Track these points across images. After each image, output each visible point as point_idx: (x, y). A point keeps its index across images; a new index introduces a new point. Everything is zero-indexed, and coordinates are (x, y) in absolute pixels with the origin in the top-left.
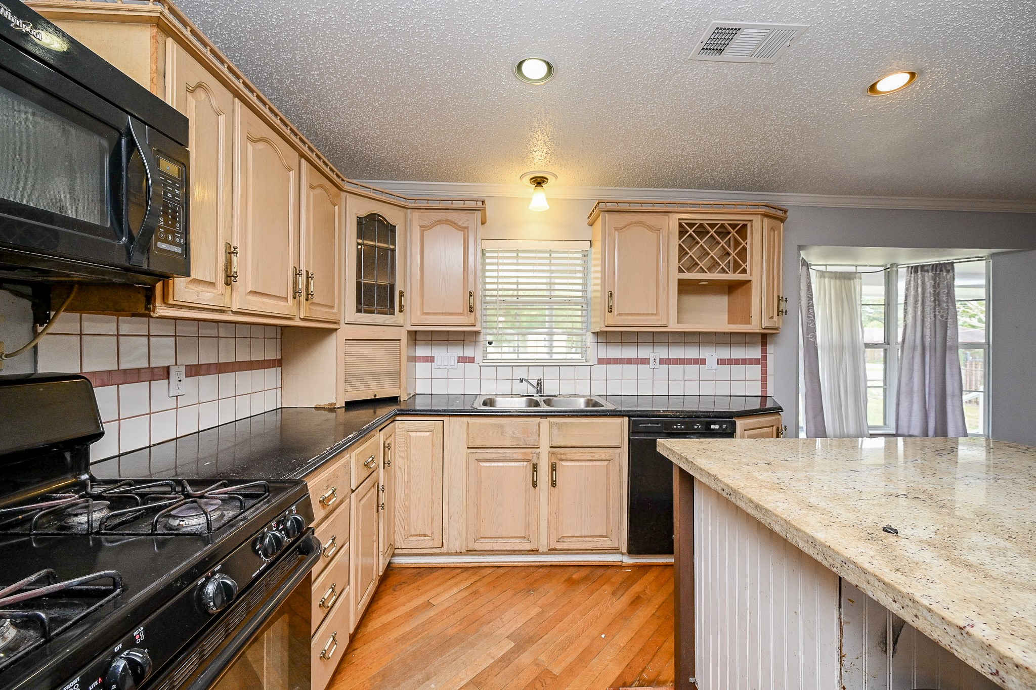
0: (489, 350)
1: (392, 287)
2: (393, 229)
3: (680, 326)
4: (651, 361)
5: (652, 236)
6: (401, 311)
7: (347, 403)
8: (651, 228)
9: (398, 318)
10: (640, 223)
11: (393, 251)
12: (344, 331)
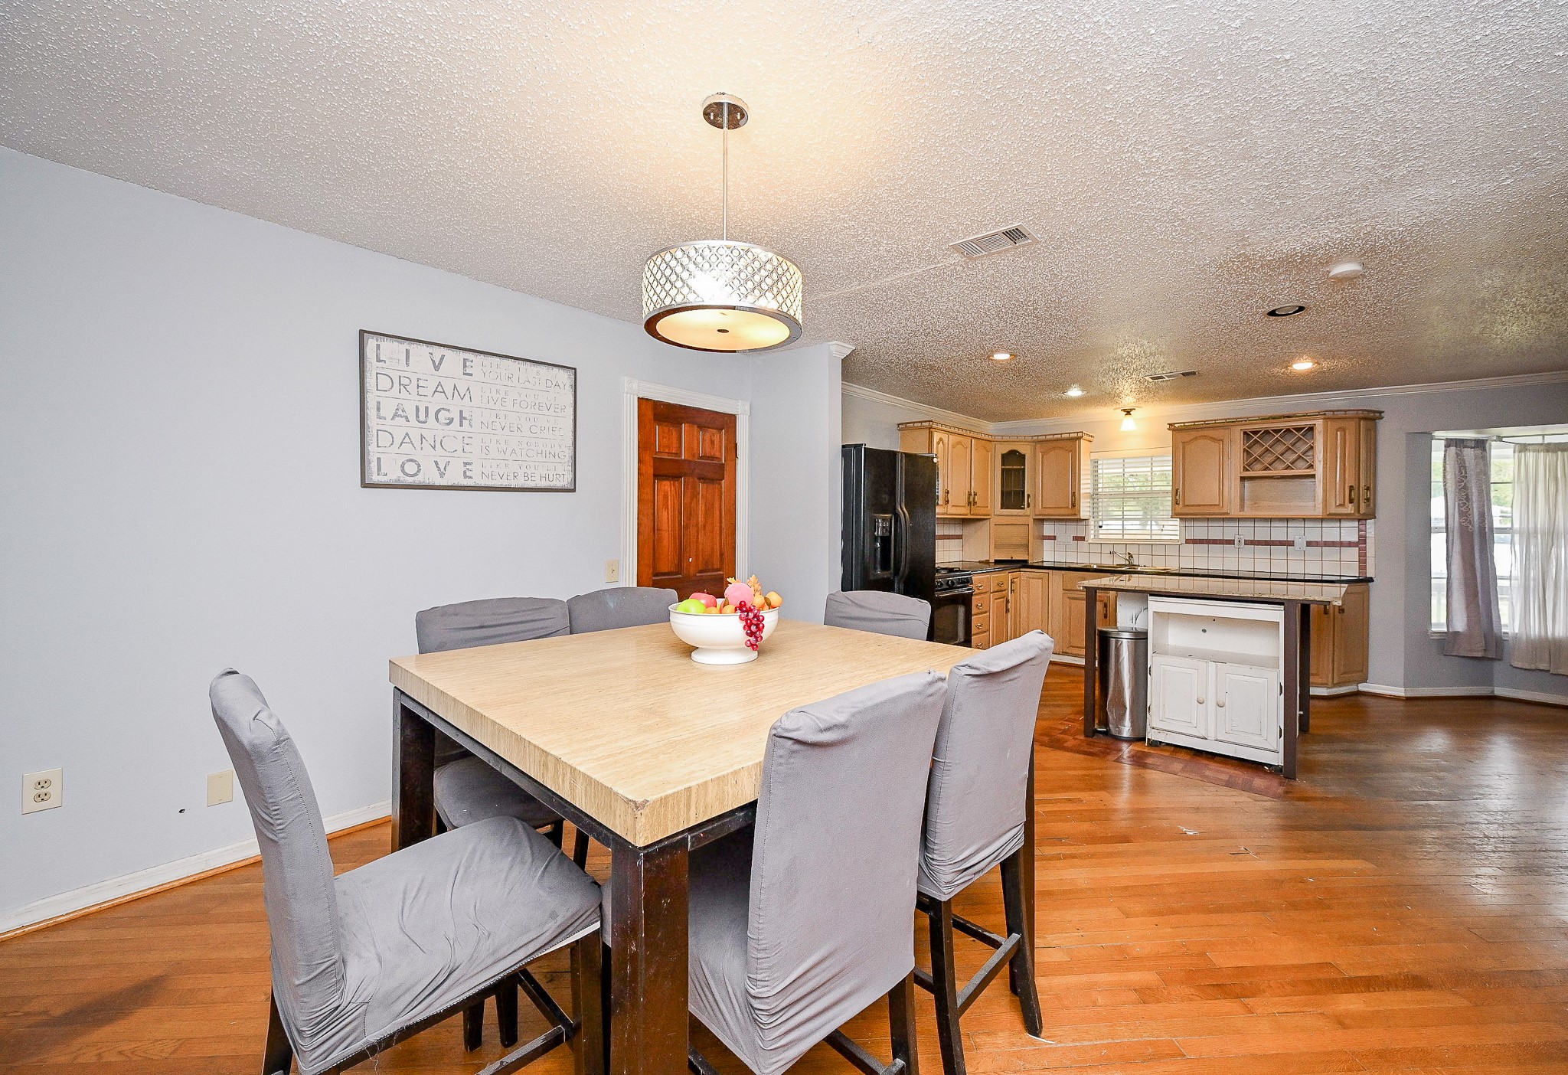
0: (1101, 532)
1: (1023, 492)
2: (1023, 457)
3: (1241, 513)
4: (1236, 542)
5: (1214, 446)
6: (1028, 506)
7: (995, 561)
8: (1214, 439)
9: (1027, 511)
10: (1205, 437)
11: (1024, 469)
12: (994, 520)
